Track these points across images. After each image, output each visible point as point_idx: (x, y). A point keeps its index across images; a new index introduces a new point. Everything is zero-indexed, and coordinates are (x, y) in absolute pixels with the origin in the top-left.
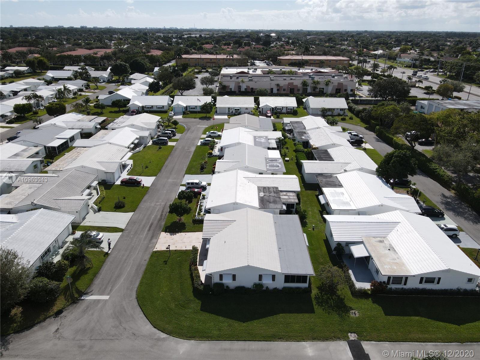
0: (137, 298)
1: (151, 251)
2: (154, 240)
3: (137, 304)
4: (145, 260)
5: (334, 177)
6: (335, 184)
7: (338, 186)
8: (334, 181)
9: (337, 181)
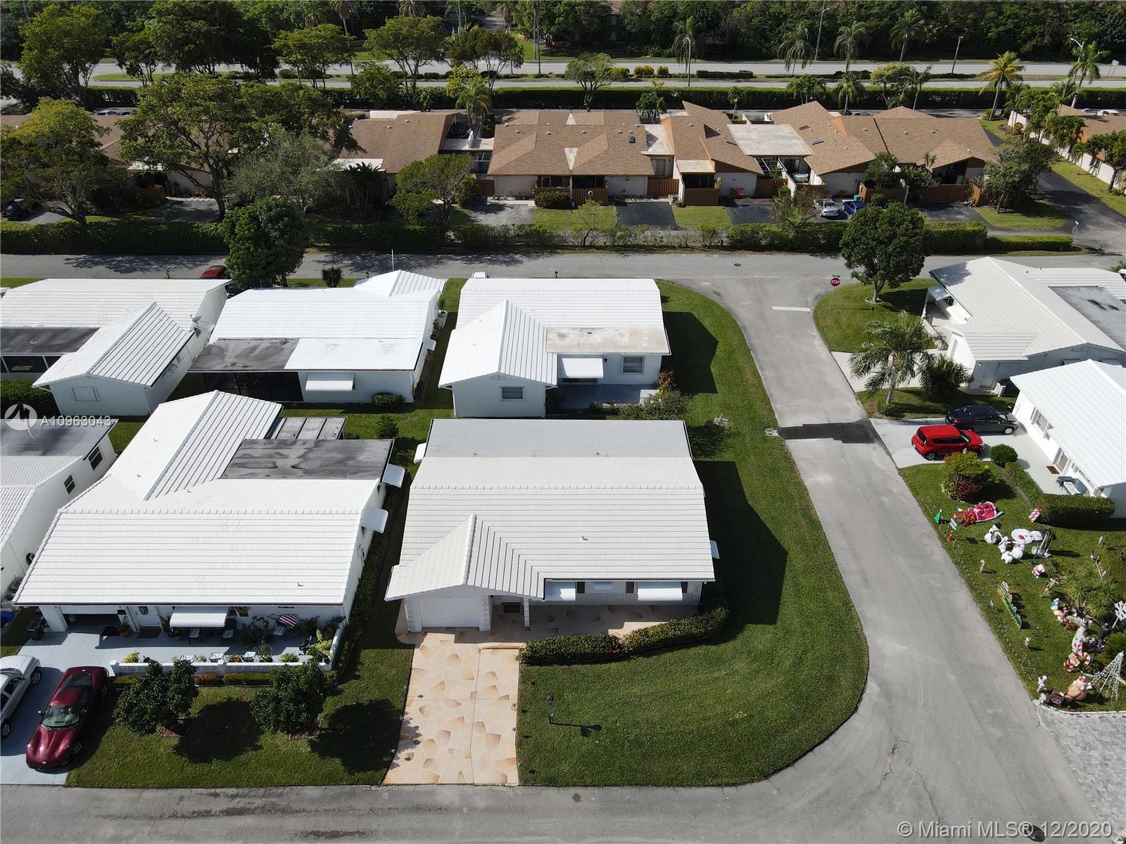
0: (767, 777)
1: (521, 790)
2: (447, 797)
3: (790, 769)
4: (577, 798)
5: (222, 344)
6: (268, 348)
7: (284, 346)
8: (248, 346)
9: (255, 343)
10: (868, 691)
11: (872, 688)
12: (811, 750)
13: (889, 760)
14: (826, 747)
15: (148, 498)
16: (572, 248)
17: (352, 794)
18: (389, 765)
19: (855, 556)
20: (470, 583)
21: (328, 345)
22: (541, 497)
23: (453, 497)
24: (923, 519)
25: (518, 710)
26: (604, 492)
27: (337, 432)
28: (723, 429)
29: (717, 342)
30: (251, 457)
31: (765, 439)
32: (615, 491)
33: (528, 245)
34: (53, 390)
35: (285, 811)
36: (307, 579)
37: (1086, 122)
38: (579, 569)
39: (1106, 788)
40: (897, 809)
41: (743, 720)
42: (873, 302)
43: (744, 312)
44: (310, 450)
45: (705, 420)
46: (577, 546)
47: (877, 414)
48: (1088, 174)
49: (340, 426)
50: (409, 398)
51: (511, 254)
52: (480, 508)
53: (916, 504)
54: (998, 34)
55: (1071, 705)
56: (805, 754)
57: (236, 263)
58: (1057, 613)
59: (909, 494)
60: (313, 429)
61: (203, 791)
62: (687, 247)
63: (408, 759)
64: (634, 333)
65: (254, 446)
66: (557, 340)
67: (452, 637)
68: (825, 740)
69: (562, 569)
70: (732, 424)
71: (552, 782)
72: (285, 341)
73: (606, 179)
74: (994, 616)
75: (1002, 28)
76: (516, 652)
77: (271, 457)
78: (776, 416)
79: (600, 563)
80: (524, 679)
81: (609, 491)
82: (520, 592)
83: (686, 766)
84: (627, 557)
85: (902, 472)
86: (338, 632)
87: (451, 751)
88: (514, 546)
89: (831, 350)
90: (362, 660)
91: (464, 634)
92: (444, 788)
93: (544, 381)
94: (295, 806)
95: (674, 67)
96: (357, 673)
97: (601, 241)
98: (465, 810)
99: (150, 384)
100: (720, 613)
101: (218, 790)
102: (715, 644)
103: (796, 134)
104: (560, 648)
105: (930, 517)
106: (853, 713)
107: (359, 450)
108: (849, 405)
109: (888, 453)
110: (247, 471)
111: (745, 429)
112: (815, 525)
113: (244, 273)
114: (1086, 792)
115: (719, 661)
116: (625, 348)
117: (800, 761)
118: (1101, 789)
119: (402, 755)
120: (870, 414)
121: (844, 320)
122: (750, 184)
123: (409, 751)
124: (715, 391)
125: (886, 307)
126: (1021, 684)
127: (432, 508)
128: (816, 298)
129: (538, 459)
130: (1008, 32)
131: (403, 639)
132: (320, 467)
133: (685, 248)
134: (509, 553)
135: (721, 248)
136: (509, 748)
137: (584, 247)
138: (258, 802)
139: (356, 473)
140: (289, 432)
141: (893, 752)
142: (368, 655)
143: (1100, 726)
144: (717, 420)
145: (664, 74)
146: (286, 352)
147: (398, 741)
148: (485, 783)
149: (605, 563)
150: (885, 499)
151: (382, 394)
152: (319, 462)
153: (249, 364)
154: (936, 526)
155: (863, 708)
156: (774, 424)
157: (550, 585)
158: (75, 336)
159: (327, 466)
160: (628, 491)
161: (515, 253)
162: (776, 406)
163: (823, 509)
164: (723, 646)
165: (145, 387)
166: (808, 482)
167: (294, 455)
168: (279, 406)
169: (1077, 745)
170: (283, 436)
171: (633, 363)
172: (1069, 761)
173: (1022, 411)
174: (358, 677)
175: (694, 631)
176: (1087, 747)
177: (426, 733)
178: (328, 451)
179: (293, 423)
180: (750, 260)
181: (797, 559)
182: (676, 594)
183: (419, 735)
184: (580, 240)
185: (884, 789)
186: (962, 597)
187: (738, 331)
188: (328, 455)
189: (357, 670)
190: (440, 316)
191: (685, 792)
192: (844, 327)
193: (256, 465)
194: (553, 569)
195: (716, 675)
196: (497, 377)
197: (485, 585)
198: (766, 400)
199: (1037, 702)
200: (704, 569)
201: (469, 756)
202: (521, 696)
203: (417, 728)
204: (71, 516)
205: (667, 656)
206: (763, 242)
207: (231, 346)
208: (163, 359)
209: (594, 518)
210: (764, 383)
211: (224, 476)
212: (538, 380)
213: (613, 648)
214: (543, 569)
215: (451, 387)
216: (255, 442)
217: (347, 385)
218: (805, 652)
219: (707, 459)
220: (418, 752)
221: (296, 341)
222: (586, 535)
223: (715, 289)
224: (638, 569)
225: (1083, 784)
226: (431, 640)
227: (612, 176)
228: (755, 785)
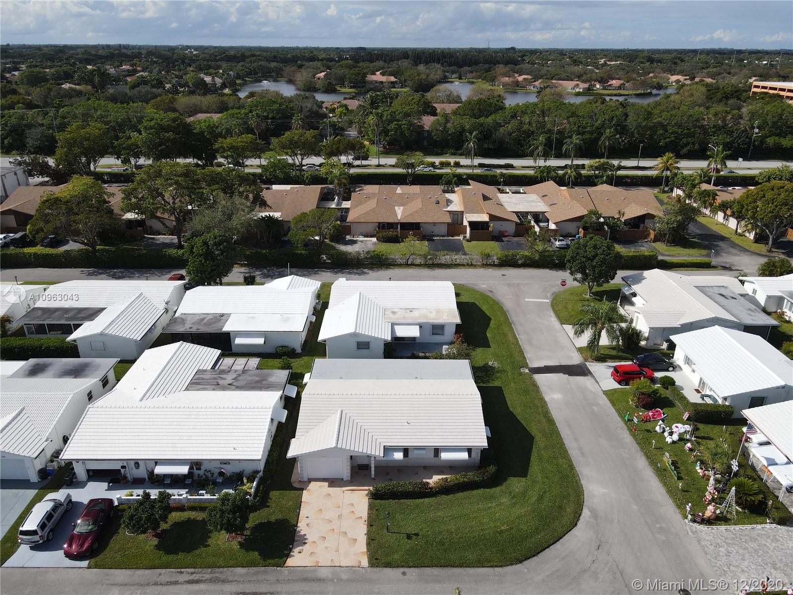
0: (521, 562)
1: (370, 570)
2: (323, 573)
3: (535, 558)
4: (404, 574)
5: (183, 317)
6: (212, 319)
7: (222, 317)
8: (199, 318)
9: (204, 316)
10: (583, 514)
11: (586, 513)
12: (548, 547)
13: (596, 552)
14: (558, 545)
15: (141, 400)
16: (400, 266)
17: (266, 572)
18: (288, 556)
19: (576, 440)
20: (339, 446)
21: (249, 318)
22: (382, 400)
23: (328, 400)
24: (617, 419)
25: (368, 525)
26: (420, 397)
27: (255, 366)
28: (494, 368)
29: (490, 319)
30: (203, 379)
31: (521, 374)
32: (426, 396)
33: (372, 264)
34: (78, 343)
35: (224, 581)
36: (239, 445)
37: (718, 193)
38: (405, 440)
39: (729, 568)
40: (600, 580)
41: (507, 530)
42: (588, 297)
43: (508, 303)
44: (239, 375)
45: (483, 363)
46: (404, 427)
47: (590, 360)
48: (722, 224)
49: (257, 363)
50: (299, 350)
51: (362, 269)
52: (345, 405)
53: (614, 410)
54: (666, 143)
55: (709, 522)
56: (544, 550)
57: (193, 270)
58: (699, 471)
59: (609, 405)
60: (241, 365)
61: (173, 570)
62: (472, 265)
63: (300, 552)
64: (438, 311)
65: (205, 373)
66: (391, 315)
67: (327, 484)
68: (556, 542)
69: (395, 440)
70: (500, 365)
71: (388, 565)
72: (222, 315)
73: (421, 224)
74: (661, 473)
75: (668, 140)
76: (366, 492)
77: (215, 379)
78: (528, 361)
79: (418, 437)
80: (371, 507)
81: (423, 396)
82: (369, 452)
83: (471, 556)
84: (434, 434)
85: (606, 393)
86: (257, 479)
87: (326, 548)
88: (365, 427)
89: (562, 324)
90: (271, 497)
91: (334, 482)
92: (323, 569)
93: (383, 337)
94: (230, 578)
95: (464, 161)
96: (268, 504)
97: (418, 261)
98: (335, 580)
99: (139, 339)
100: (492, 469)
101: (182, 570)
102: (489, 488)
103: (540, 200)
104: (393, 488)
105: (622, 418)
106: (574, 527)
107: (269, 375)
108: (573, 355)
109: (597, 382)
110: (201, 387)
111: (508, 368)
112: (551, 422)
113: (197, 276)
114: (717, 571)
115: (491, 498)
116: (433, 319)
117: (541, 553)
118: (726, 569)
119: (296, 550)
120: (586, 360)
121: (570, 307)
122: (511, 229)
123: (300, 548)
124: (489, 347)
125: (596, 299)
126: (677, 511)
127: (315, 405)
128: (553, 294)
129: (380, 381)
130: (672, 142)
131: (296, 485)
132: (246, 384)
133: (471, 265)
134: (362, 431)
135: (493, 265)
136: (362, 545)
137: (407, 265)
138: (207, 576)
139: (268, 388)
140: (225, 366)
141: (598, 548)
142: (274, 494)
143: (726, 534)
144: (490, 363)
145: (457, 165)
146: (222, 321)
147: (293, 542)
148: (347, 565)
149: (421, 437)
150: (595, 408)
151: (282, 347)
152: (245, 382)
153: (200, 328)
154: (626, 423)
155: (580, 524)
156: (526, 365)
157: (388, 450)
158: (93, 312)
159: (251, 384)
160: (435, 396)
161: (365, 269)
162: (528, 355)
163: (556, 414)
164: (494, 489)
165: (136, 341)
166: (547, 398)
167: (229, 378)
168: (219, 351)
169: (711, 545)
170: (221, 368)
171: (438, 329)
172: (706, 554)
173: (678, 357)
174: (268, 507)
175: (476, 479)
176: (718, 545)
177: (310, 538)
178: (250, 376)
179: (228, 361)
180: (511, 272)
181: (540, 441)
182: (464, 456)
183: (306, 539)
184: (405, 261)
185: (592, 569)
186: (642, 463)
187: (504, 313)
188: (250, 378)
189: (268, 502)
190: (317, 303)
191: (471, 571)
192: (570, 310)
193: (206, 384)
194: (389, 440)
195: (490, 505)
196: (354, 335)
197: (348, 448)
198: (521, 352)
199: (686, 521)
200: (481, 440)
201: (337, 551)
202: (369, 517)
203: (305, 535)
204: (95, 409)
205: (460, 495)
206: (520, 262)
207: (189, 318)
208: (147, 325)
209: (414, 412)
210: (520, 342)
211: (187, 389)
212: (380, 337)
213: (426, 489)
214: (383, 440)
215: (325, 341)
216: (205, 371)
217: (261, 341)
218: (545, 493)
219: (485, 385)
220: (306, 548)
221: (229, 315)
222: (409, 421)
223: (489, 289)
224: (441, 440)
225: (714, 566)
226: (313, 486)
227: (425, 223)
228: (514, 566)
